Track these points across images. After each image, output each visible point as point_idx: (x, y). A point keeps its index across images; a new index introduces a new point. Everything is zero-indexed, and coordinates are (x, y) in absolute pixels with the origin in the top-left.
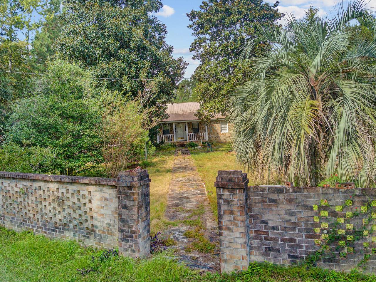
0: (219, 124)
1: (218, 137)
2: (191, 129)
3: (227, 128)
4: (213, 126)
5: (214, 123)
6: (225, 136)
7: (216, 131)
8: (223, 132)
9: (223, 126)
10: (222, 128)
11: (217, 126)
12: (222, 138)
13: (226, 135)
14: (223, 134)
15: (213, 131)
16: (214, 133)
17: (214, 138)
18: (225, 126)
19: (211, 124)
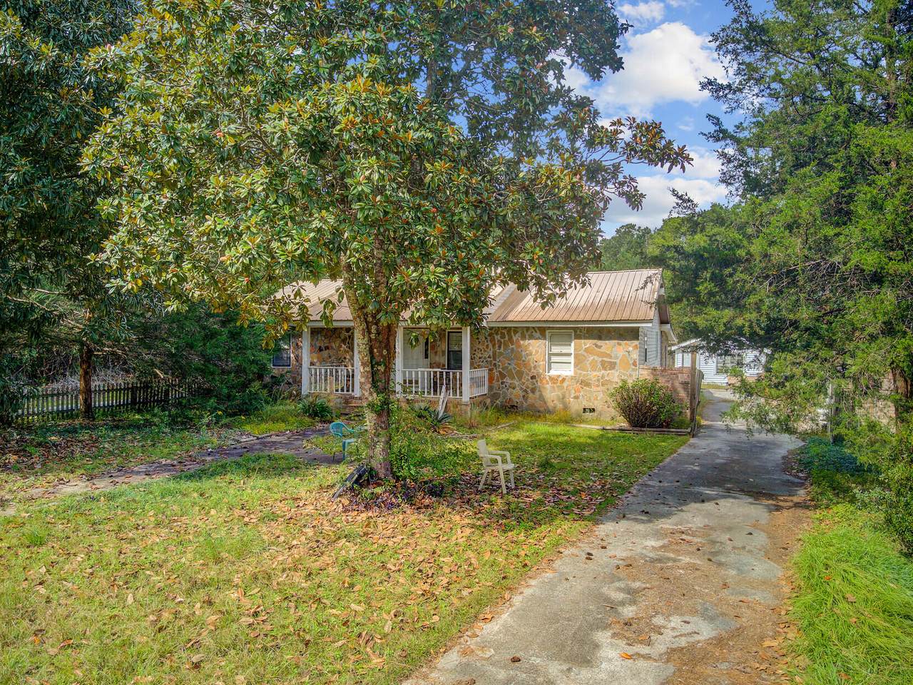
0: (541, 342)
1: (533, 391)
2: (443, 352)
3: (572, 359)
4: (519, 346)
5: (524, 338)
6: (561, 388)
7: (526, 365)
8: (553, 373)
9: (556, 349)
10: (554, 359)
11: (536, 348)
12: (551, 395)
13: (565, 384)
14: (554, 380)
15: (518, 365)
16: (520, 374)
17: (521, 393)
18: (565, 350)
19: (511, 338)
